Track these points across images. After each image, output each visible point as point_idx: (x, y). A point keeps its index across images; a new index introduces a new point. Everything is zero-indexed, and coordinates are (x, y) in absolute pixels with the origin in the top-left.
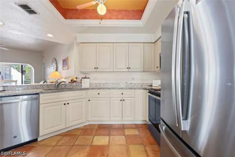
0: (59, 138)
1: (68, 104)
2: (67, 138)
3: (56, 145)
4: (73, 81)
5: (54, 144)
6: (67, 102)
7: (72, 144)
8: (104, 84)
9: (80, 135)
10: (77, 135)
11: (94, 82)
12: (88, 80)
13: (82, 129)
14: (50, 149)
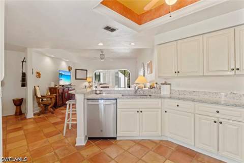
0: (132, 144)
1: (141, 112)
2: (138, 148)
3: (127, 151)
4: (152, 87)
5: (126, 148)
6: (141, 110)
7: (140, 157)
8: (190, 93)
9: (151, 150)
10: (148, 148)
11: (177, 89)
12: (169, 86)
13: (156, 143)
14: (121, 151)
